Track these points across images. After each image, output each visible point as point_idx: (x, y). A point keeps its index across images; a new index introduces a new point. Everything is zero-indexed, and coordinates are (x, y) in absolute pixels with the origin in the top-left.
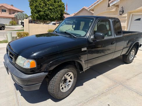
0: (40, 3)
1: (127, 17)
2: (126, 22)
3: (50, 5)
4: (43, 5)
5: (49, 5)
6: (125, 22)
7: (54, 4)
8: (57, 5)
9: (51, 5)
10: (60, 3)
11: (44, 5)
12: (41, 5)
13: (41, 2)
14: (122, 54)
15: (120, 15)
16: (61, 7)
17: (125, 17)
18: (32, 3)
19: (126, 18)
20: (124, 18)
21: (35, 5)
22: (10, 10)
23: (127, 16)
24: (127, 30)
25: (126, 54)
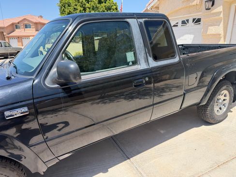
0: (75, 7)
1: (222, 13)
2: (222, 23)
3: (91, 9)
4: (80, 11)
5: (89, 8)
6: (219, 25)
7: (98, 5)
8: (104, 7)
9: (93, 9)
10: (107, 4)
11: (82, 9)
12: (77, 9)
13: (76, 5)
14: (184, 106)
15: (206, 9)
16: (112, 10)
17: (218, 12)
18: (63, 8)
19: (222, 15)
20: (217, 16)
21: (67, 11)
22: (36, 24)
23: (222, 10)
24: (225, 41)
25: (200, 103)
